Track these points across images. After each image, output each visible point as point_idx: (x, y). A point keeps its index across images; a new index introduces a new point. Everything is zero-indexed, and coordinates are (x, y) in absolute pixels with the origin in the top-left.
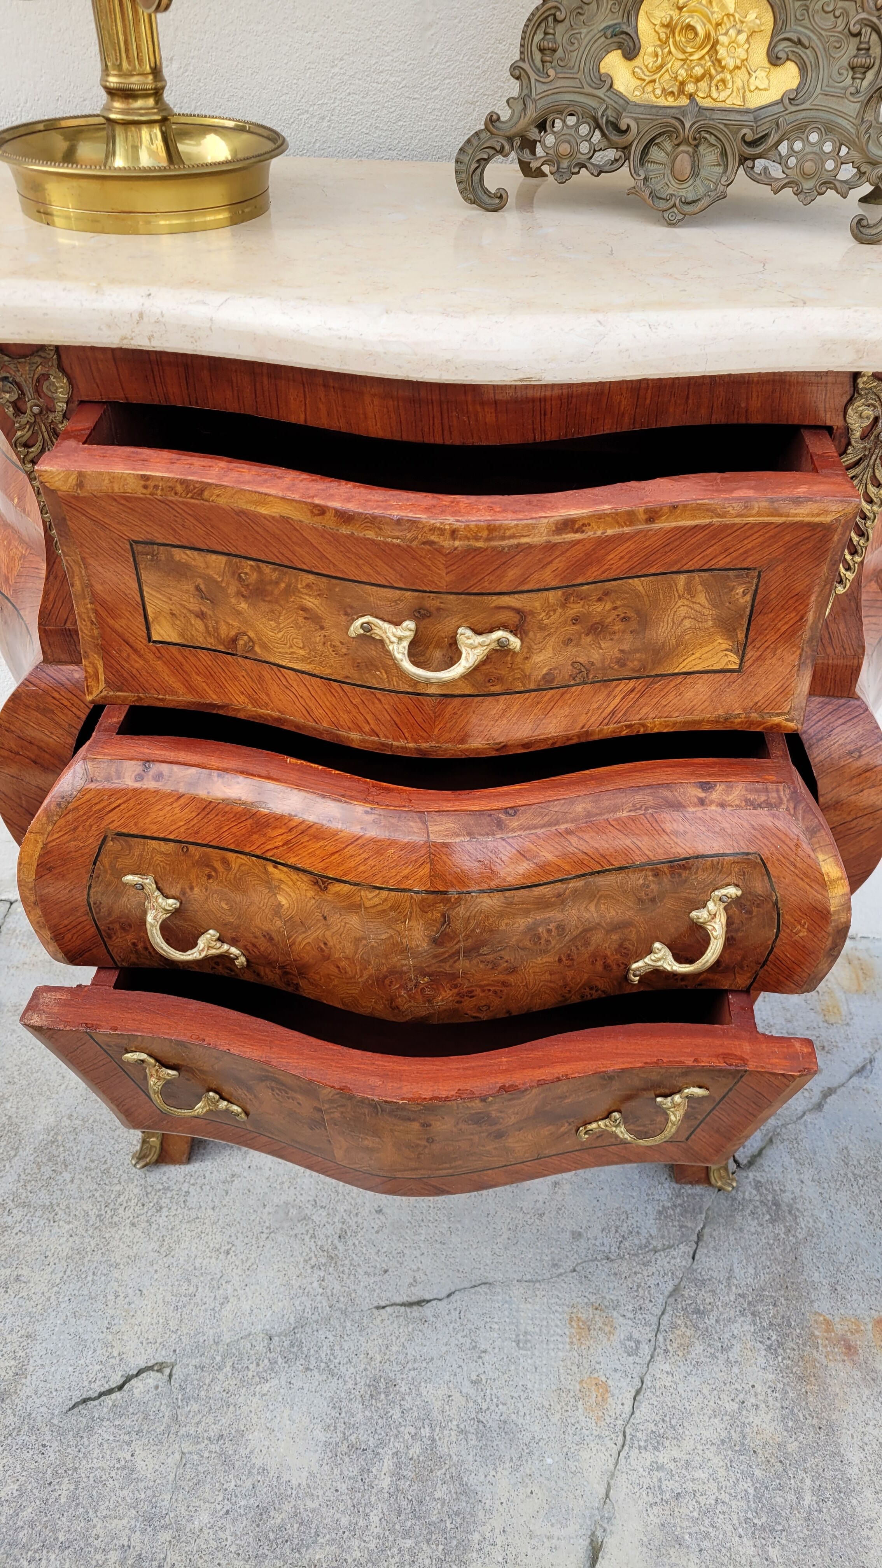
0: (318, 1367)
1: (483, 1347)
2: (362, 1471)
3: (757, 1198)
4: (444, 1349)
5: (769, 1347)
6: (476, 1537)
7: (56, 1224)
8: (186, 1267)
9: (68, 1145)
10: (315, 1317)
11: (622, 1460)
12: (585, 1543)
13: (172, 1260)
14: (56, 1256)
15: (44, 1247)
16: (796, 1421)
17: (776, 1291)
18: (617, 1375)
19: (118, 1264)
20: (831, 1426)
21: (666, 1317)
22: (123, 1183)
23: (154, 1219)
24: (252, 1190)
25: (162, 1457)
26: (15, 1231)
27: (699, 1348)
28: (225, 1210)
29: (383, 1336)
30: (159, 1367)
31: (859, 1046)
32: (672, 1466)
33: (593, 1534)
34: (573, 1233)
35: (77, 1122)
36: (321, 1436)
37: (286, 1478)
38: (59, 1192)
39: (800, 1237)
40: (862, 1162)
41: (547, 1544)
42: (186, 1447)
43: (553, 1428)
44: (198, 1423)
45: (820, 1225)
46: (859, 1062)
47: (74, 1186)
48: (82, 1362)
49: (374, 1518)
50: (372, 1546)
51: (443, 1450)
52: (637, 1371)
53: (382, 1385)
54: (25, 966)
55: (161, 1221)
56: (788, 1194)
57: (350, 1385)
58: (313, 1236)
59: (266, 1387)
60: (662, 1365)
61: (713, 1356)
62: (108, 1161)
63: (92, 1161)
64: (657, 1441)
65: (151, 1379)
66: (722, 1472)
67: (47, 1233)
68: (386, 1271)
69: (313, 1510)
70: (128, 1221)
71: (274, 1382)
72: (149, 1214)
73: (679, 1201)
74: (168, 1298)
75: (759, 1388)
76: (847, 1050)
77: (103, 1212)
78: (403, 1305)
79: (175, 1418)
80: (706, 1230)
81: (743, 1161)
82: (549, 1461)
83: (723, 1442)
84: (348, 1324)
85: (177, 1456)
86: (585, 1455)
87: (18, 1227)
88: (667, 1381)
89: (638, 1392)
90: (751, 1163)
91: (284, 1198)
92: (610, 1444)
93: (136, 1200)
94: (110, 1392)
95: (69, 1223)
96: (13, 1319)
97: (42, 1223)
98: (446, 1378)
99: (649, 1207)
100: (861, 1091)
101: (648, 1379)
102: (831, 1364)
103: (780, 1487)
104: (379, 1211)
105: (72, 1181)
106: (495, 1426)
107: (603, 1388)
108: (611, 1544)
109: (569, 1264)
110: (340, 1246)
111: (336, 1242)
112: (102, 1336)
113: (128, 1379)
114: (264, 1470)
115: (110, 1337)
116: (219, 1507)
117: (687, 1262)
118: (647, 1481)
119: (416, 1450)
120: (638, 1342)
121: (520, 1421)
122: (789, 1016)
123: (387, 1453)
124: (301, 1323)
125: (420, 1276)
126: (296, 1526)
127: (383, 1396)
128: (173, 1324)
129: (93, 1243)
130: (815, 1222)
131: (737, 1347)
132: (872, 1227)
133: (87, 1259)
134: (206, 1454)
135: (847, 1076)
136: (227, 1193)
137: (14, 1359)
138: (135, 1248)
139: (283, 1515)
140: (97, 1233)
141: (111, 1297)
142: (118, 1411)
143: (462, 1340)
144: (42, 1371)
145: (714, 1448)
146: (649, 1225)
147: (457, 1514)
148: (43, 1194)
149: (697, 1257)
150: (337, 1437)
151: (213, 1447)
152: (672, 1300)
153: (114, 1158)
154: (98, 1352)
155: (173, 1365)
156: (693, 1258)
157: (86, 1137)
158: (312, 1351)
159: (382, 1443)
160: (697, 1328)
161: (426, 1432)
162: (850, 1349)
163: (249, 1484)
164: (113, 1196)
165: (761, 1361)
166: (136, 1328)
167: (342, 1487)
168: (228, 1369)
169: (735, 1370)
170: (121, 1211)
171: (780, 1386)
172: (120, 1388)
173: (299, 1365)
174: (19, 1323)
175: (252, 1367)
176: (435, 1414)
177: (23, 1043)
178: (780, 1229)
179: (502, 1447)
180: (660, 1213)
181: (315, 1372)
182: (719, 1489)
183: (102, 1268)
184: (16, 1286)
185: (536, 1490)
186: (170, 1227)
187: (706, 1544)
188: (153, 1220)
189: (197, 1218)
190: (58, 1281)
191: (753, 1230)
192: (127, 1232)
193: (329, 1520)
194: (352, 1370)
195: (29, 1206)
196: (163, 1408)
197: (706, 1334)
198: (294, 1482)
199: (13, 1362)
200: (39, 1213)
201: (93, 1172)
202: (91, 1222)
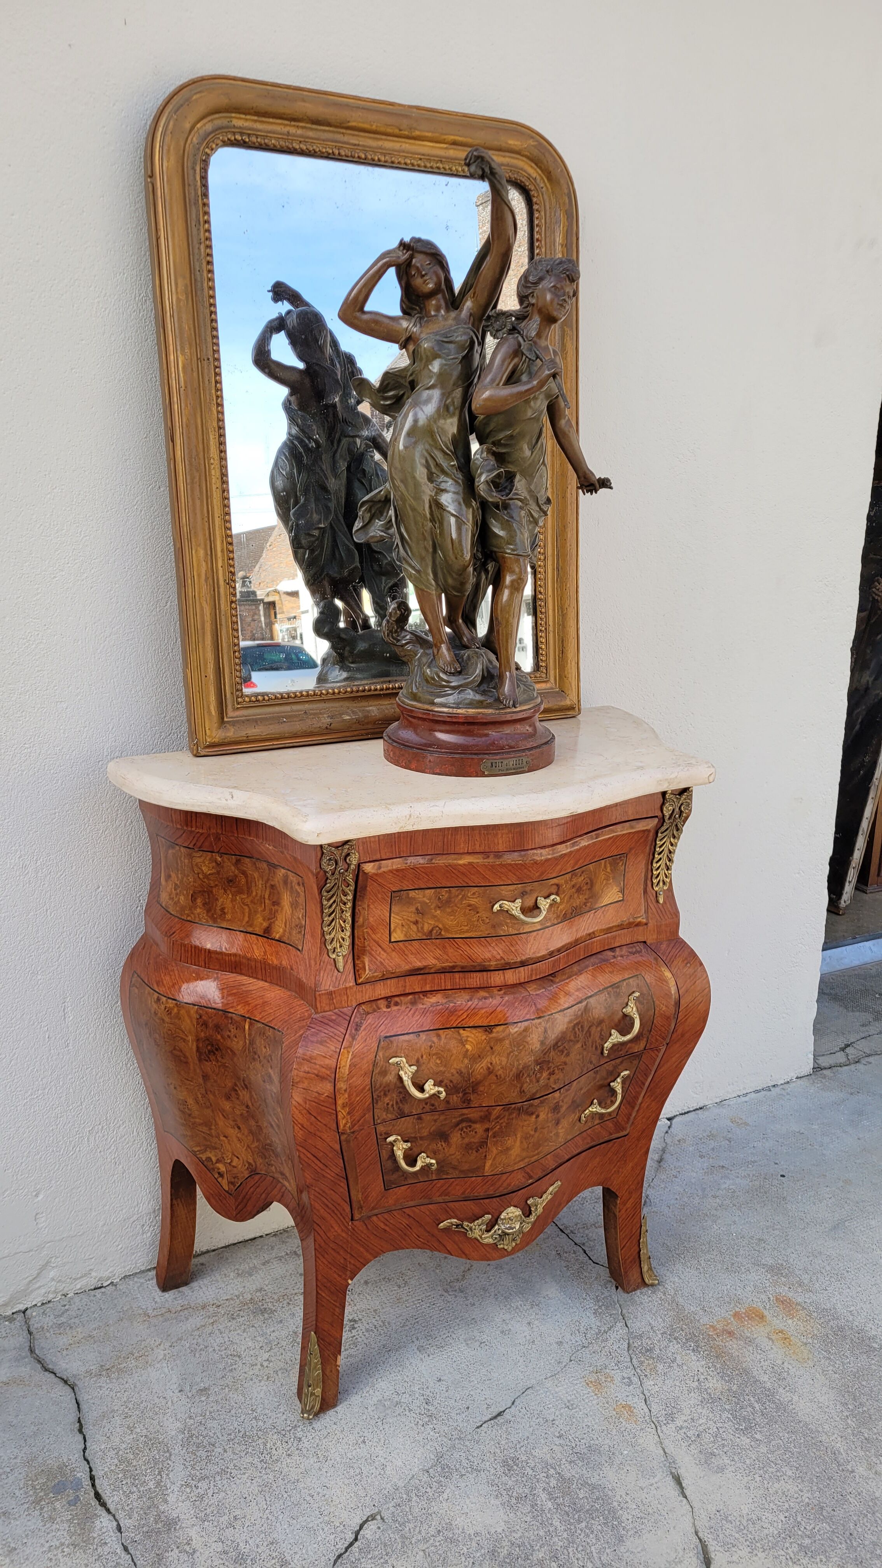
0: (468, 1472)
1: (551, 1419)
2: (532, 1506)
4: (531, 1429)
5: (693, 1350)
6: (615, 1504)
7: (235, 1478)
8: (344, 1461)
9: (204, 1433)
10: (445, 1449)
11: (661, 1434)
12: (669, 1479)
13: (333, 1461)
14: (251, 1495)
15: (239, 1493)
16: (729, 1376)
17: (679, 1324)
18: (630, 1398)
19: (298, 1480)
20: (745, 1370)
21: (634, 1360)
23: (300, 1447)
25: (413, 1559)
26: (210, 1495)
27: (660, 1367)
28: (343, 1421)
29: (492, 1439)
30: (373, 1517)
32: (686, 1424)
33: (671, 1473)
34: (557, 1343)
35: (198, 1418)
36: (498, 1502)
37: (493, 1531)
41: (652, 1488)
42: (422, 1546)
43: (616, 1437)
44: (420, 1532)
47: (230, 1453)
48: (320, 1538)
49: (556, 1523)
50: (565, 1535)
51: (568, 1475)
52: (638, 1391)
53: (511, 1462)
54: (73, 1346)
55: (305, 1445)
57: (492, 1471)
58: (410, 1410)
59: (445, 1496)
60: (648, 1383)
61: (670, 1367)
63: (230, 1434)
64: (671, 1417)
65: (372, 1526)
66: (711, 1415)
67: (234, 1486)
68: (468, 1408)
69: (520, 1537)
70: (284, 1455)
71: (448, 1491)
74: (347, 1481)
75: (701, 1370)
77: (262, 1458)
78: (491, 1420)
79: (403, 1537)
80: (624, 1311)
82: (626, 1452)
83: (702, 1402)
84: (467, 1443)
85: (422, 1553)
86: (641, 1441)
87: (210, 1493)
88: (657, 1388)
89: (645, 1400)
91: (375, 1399)
92: (649, 1430)
94: (351, 1544)
95: (244, 1474)
96: (253, 1539)
97: (225, 1482)
98: (543, 1442)
99: (588, 1313)
101: (646, 1392)
102: (727, 1344)
103: (742, 1408)
104: (440, 1380)
105: (225, 1451)
106: (586, 1451)
107: (629, 1408)
108: (682, 1472)
109: (566, 1360)
110: (430, 1408)
111: (426, 1407)
112: (321, 1520)
113: (357, 1533)
114: (477, 1534)
115: (326, 1518)
116: (467, 1564)
117: (626, 1330)
118: (679, 1437)
119: (553, 1482)
120: (629, 1378)
121: (597, 1442)
123: (539, 1491)
124: (440, 1457)
125: (488, 1401)
126: (517, 1549)
127: (515, 1467)
128: (362, 1493)
131: (678, 1358)
133: (274, 1488)
134: (438, 1544)
137: (273, 1558)
138: (302, 1466)
139: (506, 1548)
140: (268, 1471)
141: (308, 1498)
142: (366, 1550)
143: (537, 1421)
144: (297, 1556)
145: (700, 1407)
146: (594, 1322)
147: (598, 1499)
149: (629, 1325)
150: (506, 1498)
151: (438, 1539)
152: (631, 1352)
154: (326, 1529)
155: (379, 1513)
156: (627, 1326)
157: (211, 1424)
158: (458, 1466)
159: (532, 1488)
160: (653, 1358)
161: (552, 1471)
162: (731, 1334)
163: (474, 1544)
165: (694, 1358)
166: (339, 1506)
167: (528, 1519)
168: (415, 1498)
169: (685, 1367)
170: (274, 1452)
171: (710, 1365)
172: (356, 1539)
173: (455, 1476)
174: (259, 1540)
175: (429, 1490)
176: (550, 1461)
177: (115, 1391)
178: (660, 1295)
179: (597, 1458)
180: (595, 1313)
181: (468, 1475)
182: (715, 1423)
183: (289, 1487)
184: (239, 1522)
185: (629, 1468)
187: (725, 1449)
190: (265, 1507)
192: (289, 1461)
193: (532, 1537)
194: (488, 1464)
195: (208, 1478)
196: (392, 1536)
197: (659, 1359)
198: (499, 1530)
199: (274, 1561)
200: (218, 1478)
201: (236, 1441)
202: (259, 1467)
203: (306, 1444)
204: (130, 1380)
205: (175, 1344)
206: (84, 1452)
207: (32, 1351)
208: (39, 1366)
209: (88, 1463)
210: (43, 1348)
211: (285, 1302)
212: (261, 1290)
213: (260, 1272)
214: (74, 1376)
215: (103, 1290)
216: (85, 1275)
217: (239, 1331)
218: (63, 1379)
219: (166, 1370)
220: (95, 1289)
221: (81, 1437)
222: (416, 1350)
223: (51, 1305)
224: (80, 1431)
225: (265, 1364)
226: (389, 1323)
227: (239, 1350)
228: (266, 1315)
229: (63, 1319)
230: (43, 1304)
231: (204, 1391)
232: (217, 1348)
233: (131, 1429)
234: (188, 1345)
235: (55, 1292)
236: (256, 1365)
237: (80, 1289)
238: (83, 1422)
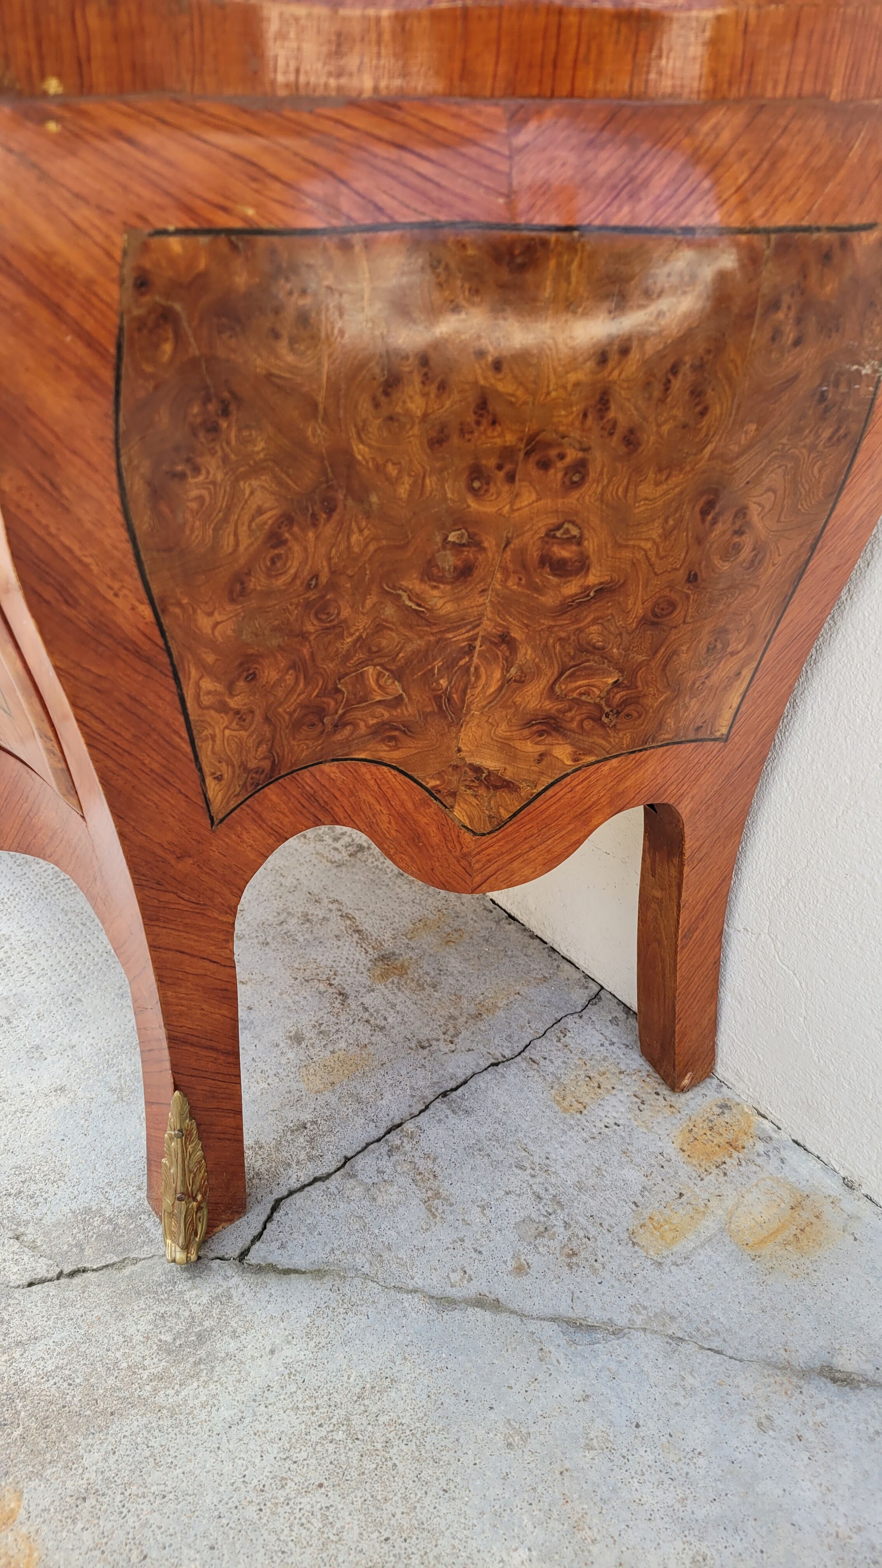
3: (195, 1308)
17: (31, 1415)
31: (630, 1300)
39: (160, 1399)
40: (383, 1419)
45: (203, 1416)
46: (596, 1315)
56: (233, 1345)
73: (121, 1221)
76: (603, 1289)
80: (91, 1275)
81: (253, 1258)
90: (259, 1269)
99: (89, 1195)
100: (536, 1348)
122: (591, 1182)
130: (203, 1406)
132: (253, 1496)
135: (549, 1312)
146: (58, 1210)
149: (34, 1288)
156: (31, 1284)
180: (87, 1210)
191: (131, 1330)
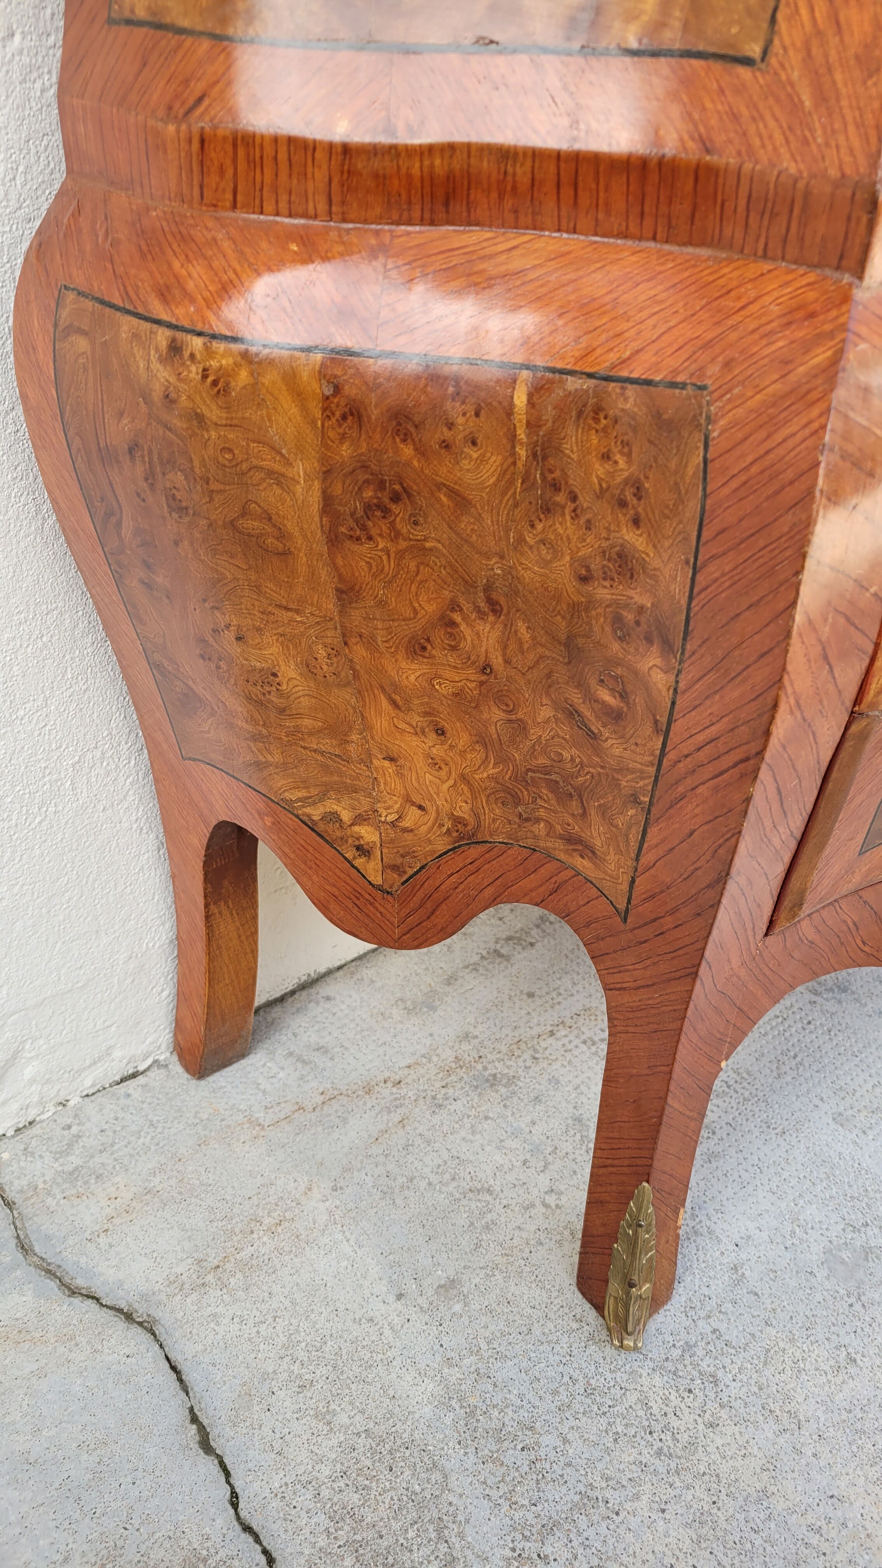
7: (623, 1514)
8: (836, 1418)
9: (497, 1400)
13: (813, 1425)
14: (681, 1556)
15: (650, 1557)
19: (764, 1491)
22: (628, 1387)
23: (723, 1396)
24: (771, 1266)
35: (467, 1361)
38: (568, 1470)
47: (578, 1445)
54: (117, 1221)
62: (575, 1376)
63: (555, 1392)
67: (629, 1537)
70: (701, 1427)
72: (712, 1395)
77: (657, 1445)
93: (674, 1393)
95: (637, 1497)
97: (603, 1530)
129: (700, 1493)
133: (722, 1524)
136: (756, 1294)
138: (755, 1451)
140: (687, 1476)
148: (552, 1492)
153: (575, 1365)
164: (641, 1413)
170: (675, 1422)
177: (251, 1322)
183: (752, 1514)
186: (756, 1389)
188: (725, 1399)
189: (768, 1351)
192: (719, 1442)
195: (557, 1524)
200: (583, 1522)
201: (576, 1406)
202: (662, 1470)
203: (734, 1389)
204: (276, 1289)
205: (341, 1183)
206: (235, 1505)
207: (24, 1247)
208: (53, 1285)
209: (257, 1539)
210: (48, 1238)
211: (527, 1056)
212: (466, 1037)
213: (449, 1000)
214: (145, 1297)
215: (141, 1080)
216: (100, 1059)
217: (463, 1133)
218: (120, 1311)
219: (346, 1248)
220: (123, 1080)
221: (212, 1465)
222: (833, 1125)
223: (36, 1130)
224: (206, 1446)
225: (551, 1200)
226: (748, 1073)
227: (481, 1175)
228: (503, 1090)
229: (75, 1160)
230: (18, 1130)
231: (450, 1286)
232: (434, 1179)
233: (326, 1417)
234: (369, 1181)
235: (42, 1102)
236: (533, 1206)
237: (93, 1085)
238: (205, 1422)
